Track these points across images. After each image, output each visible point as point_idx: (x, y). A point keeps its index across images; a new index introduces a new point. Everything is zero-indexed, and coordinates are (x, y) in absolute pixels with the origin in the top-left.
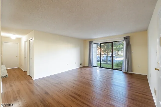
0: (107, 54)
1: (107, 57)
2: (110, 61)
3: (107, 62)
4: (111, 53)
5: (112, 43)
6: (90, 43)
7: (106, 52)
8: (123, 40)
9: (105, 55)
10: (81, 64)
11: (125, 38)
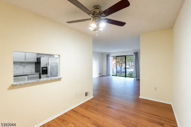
0: (121, 65)
1: (121, 67)
2: (124, 72)
3: (121, 73)
4: (124, 65)
5: (125, 56)
6: (108, 56)
7: (120, 63)
8: (133, 54)
9: (119, 66)
10: (100, 74)
11: (134, 53)
